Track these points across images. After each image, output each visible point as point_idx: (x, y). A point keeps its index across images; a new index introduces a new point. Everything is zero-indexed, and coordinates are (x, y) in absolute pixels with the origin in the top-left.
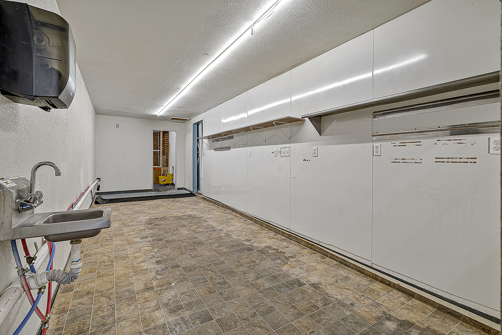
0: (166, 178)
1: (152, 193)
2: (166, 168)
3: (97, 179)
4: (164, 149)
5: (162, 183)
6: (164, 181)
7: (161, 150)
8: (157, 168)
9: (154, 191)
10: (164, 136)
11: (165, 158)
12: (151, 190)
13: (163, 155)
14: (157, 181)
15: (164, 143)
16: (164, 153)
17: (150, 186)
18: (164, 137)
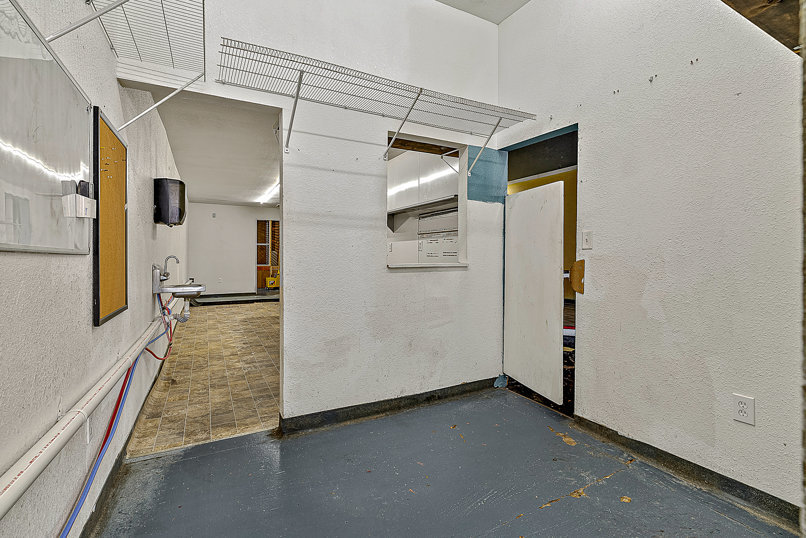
0: (275, 280)
1: (255, 297)
2: (275, 268)
3: (190, 279)
4: (275, 243)
5: (270, 286)
6: (272, 284)
7: (270, 244)
8: (265, 267)
9: (257, 295)
10: (274, 225)
11: (275, 254)
12: (254, 294)
13: (272, 250)
14: (264, 284)
15: (275, 235)
16: (275, 248)
17: (253, 290)
18: (275, 227)
